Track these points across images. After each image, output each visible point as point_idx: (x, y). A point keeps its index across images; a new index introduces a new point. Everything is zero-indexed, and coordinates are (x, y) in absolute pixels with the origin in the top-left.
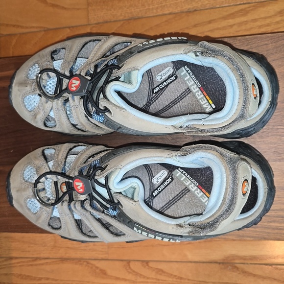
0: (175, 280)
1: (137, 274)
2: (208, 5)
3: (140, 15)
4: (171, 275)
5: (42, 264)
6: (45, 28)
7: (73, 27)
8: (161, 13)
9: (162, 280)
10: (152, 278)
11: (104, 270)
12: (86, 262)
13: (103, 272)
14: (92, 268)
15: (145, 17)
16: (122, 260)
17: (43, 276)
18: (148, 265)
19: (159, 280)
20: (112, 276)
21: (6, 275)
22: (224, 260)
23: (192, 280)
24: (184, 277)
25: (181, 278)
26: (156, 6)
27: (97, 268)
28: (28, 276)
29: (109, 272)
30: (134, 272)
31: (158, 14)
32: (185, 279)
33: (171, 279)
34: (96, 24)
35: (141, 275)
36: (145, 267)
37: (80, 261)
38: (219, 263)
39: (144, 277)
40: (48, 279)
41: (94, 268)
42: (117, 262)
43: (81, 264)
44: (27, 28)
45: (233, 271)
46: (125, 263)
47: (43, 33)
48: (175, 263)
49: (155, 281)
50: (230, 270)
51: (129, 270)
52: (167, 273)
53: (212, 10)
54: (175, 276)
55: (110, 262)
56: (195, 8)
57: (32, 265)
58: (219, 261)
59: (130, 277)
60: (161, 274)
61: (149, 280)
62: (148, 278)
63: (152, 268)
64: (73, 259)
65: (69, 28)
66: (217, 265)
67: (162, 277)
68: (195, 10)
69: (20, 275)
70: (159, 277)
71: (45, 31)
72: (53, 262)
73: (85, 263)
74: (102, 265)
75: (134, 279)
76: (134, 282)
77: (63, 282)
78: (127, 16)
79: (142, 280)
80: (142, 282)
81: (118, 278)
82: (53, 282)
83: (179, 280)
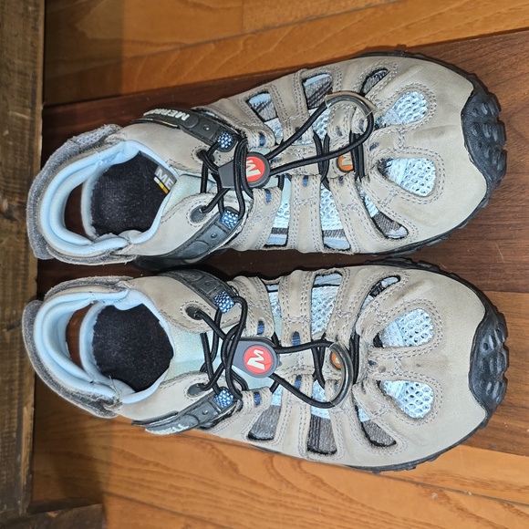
0: (340, 501)
1: (283, 480)
3: (319, 14)
4: (336, 491)
6: (181, 43)
7: (219, 40)
8: (352, 8)
9: (320, 498)
10: (306, 493)
11: (235, 465)
12: (212, 445)
13: (234, 468)
14: (217, 456)
15: (327, 17)
17: (151, 459)
18: (300, 467)
19: (315, 496)
20: (245, 476)
21: (105, 448)
22: (425, 479)
23: (369, 508)
24: (355, 498)
25: (351, 501)
27: (225, 458)
28: (133, 455)
29: (241, 468)
30: (278, 474)
31: (348, 9)
32: (357, 503)
33: (334, 499)
34: (253, 33)
35: (289, 483)
36: (295, 469)
37: (202, 442)
38: (417, 484)
39: (293, 487)
40: (157, 465)
41: (221, 457)
43: (203, 448)
44: (158, 45)
45: (441, 503)
46: (266, 456)
47: (179, 52)
49: (308, 497)
50: (435, 499)
51: (272, 471)
52: (330, 487)
54: (342, 494)
55: (244, 450)
58: (416, 480)
59: (270, 483)
60: (319, 487)
61: (300, 495)
62: (299, 491)
63: (306, 472)
65: (214, 42)
66: (413, 487)
67: (321, 493)
69: (123, 451)
70: (315, 491)
71: (181, 49)
73: (209, 447)
74: (232, 454)
75: (276, 488)
76: (277, 493)
77: (177, 474)
78: (299, 15)
79: (289, 492)
80: (289, 496)
81: (253, 482)
82: (165, 472)
83: (347, 504)
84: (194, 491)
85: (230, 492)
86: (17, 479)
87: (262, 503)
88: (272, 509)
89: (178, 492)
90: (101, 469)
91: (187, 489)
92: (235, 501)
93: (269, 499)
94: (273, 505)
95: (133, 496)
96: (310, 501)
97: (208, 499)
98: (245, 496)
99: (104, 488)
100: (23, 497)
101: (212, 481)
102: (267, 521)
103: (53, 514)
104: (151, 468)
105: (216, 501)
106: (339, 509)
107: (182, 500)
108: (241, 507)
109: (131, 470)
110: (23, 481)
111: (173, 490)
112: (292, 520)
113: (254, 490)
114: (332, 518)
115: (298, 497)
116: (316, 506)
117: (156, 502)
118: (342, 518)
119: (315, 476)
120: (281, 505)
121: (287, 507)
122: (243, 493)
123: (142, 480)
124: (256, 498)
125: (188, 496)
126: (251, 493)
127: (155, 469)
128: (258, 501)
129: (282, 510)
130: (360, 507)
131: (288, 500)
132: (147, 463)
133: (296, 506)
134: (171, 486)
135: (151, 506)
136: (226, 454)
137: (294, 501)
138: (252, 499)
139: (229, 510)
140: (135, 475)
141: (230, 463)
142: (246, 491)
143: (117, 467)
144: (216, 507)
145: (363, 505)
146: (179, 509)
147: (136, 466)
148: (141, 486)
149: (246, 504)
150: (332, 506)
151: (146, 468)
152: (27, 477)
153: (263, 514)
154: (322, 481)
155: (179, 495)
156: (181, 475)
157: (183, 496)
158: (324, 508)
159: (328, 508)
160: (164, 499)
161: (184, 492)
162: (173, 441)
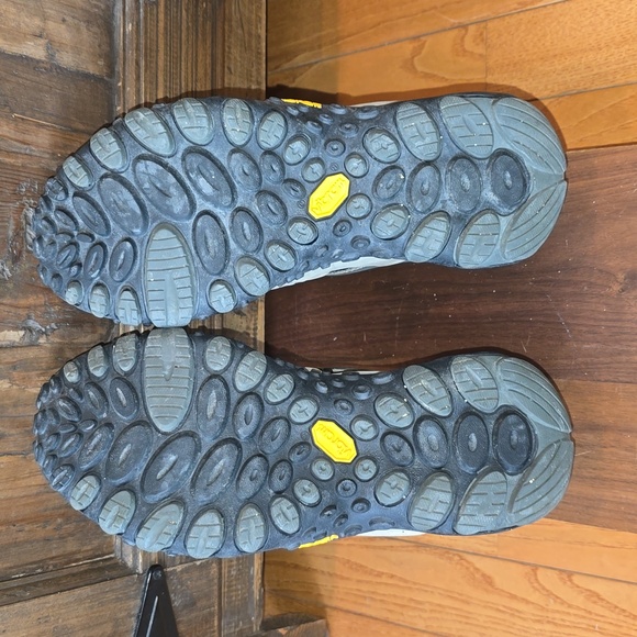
0: (622, 618)
1: (549, 594)
3: (581, 88)
4: (616, 607)
8: (622, 82)
9: (597, 615)
10: (578, 608)
11: (489, 577)
12: (460, 556)
13: (488, 580)
14: (467, 568)
16: (522, 563)
17: (385, 571)
18: (571, 580)
19: (590, 612)
20: (503, 591)
21: (326, 557)
26: (614, 67)
27: (477, 570)
28: (361, 566)
29: (498, 582)
30: (544, 588)
31: (617, 83)
33: (614, 616)
35: (557, 597)
36: (565, 583)
37: (447, 552)
40: (392, 576)
41: (472, 569)
42: (513, 565)
43: (450, 559)
46: (528, 569)
48: (624, 584)
49: (582, 613)
51: (536, 585)
52: (608, 602)
54: (624, 611)
55: (501, 562)
57: (367, 547)
59: (535, 597)
60: (595, 602)
61: (572, 611)
62: (570, 606)
63: (578, 587)
67: (598, 609)
69: (349, 561)
70: (591, 606)
72: (403, 547)
73: (456, 558)
74: (485, 565)
75: (542, 604)
76: (543, 608)
77: (417, 587)
78: (556, 89)
79: (558, 607)
80: (558, 612)
81: (513, 597)
82: (402, 584)
83: (630, 621)
84: (439, 605)
85: (485, 607)
86: (251, 593)
87: (524, 619)
88: (538, 626)
89: (419, 606)
90: (322, 580)
91: (431, 603)
92: (490, 617)
93: (533, 615)
94: (539, 621)
95: (364, 610)
96: (584, 617)
97: (457, 615)
98: (503, 612)
99: (326, 601)
100: (256, 613)
101: (461, 595)
103: (282, 631)
104: (384, 579)
105: (467, 617)
106: (621, 626)
107: (425, 615)
108: (499, 624)
109: (359, 581)
110: (256, 596)
111: (413, 604)
113: (515, 605)
115: (568, 613)
116: (593, 623)
117: (392, 618)
119: (590, 591)
120: (549, 622)
121: (555, 624)
122: (501, 608)
123: (373, 593)
124: (517, 614)
125: (431, 611)
126: (512, 609)
127: (391, 581)
129: (548, 627)
131: (557, 616)
132: (380, 574)
133: (568, 623)
134: (412, 600)
135: (386, 621)
136: (477, 566)
137: (564, 617)
138: (512, 615)
139: (485, 628)
140: (365, 588)
141: (484, 575)
142: (504, 606)
143: (342, 578)
144: (467, 623)
146: (421, 625)
147: (365, 578)
148: (372, 599)
149: (504, 620)
150: (611, 623)
151: (378, 580)
152: (260, 591)
153: (526, 632)
154: (598, 596)
155: (421, 610)
156: (423, 588)
157: (426, 611)
158: (601, 625)
159: (606, 626)
160: (402, 614)
161: (427, 607)
162: (411, 551)
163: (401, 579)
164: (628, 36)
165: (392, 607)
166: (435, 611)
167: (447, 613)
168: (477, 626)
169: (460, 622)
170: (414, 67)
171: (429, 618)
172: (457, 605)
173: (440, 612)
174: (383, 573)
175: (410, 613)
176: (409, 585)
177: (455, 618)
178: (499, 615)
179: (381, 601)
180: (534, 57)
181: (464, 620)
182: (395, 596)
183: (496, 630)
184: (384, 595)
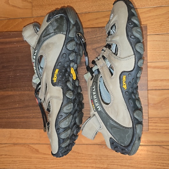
0: (75, 154)
2: (96, 10)
4: (74, 151)
5: (3, 147)
6: (8, 18)
7: (24, 18)
11: (37, 150)
12: (28, 145)
13: (37, 151)
14: (31, 148)
16: (47, 144)
17: (3, 154)
20: (42, 153)
22: (101, 143)
23: (85, 154)
24: (80, 152)
25: (79, 153)
29: (40, 151)
32: (81, 153)
33: (73, 154)
34: (36, 17)
37: (24, 145)
38: (99, 145)
40: (6, 155)
41: (32, 148)
42: (45, 145)
43: (25, 147)
45: (106, 149)
47: (7, 20)
50: (104, 148)
53: (98, 13)
54: (76, 152)
55: (41, 145)
56: (89, 11)
58: (99, 144)
64: (21, 144)
65: (22, 18)
66: (98, 146)
68: (89, 13)
72: (9, 146)
73: (27, 146)
74: (36, 147)
77: (15, 157)
81: (45, 154)
82: (9, 157)
83: (77, 154)
84: (22, 161)
85: (36, 158)
87: (48, 160)
88: (52, 161)
91: (19, 161)
92: (38, 161)
93: (51, 158)
97: (27, 162)
101: (29, 156)
102: (50, 165)
104: (3, 156)
105: (31, 163)
106: (75, 156)
107: (17, 165)
108: (41, 162)
111: (13, 162)
112: (59, 163)
113: (45, 156)
114: (73, 159)
118: (76, 159)
122: (41, 158)
124: (46, 159)
125: (19, 163)
126: (44, 158)
127: (5, 157)
128: (47, 159)
130: (82, 154)
132: (1, 155)
134: (12, 161)
136: (34, 147)
138: (45, 159)
139: (37, 164)
141: (36, 150)
142: (42, 157)
144: (31, 164)
145: (83, 154)
146: (16, 168)
149: (42, 161)
150: (72, 156)
151: (1, 157)
155: (16, 163)
156: (16, 157)
157: (17, 163)
158: (70, 157)
159: (71, 157)
160: (10, 166)
161: (18, 162)
162: (12, 146)
163: (9, 155)
164: (72, 1)
165: (6, 164)
166: (20, 163)
167: (24, 163)
168: (34, 164)
169: (29, 164)
170: (9, 3)
171: (19, 165)
172: (28, 159)
173: (22, 163)
174: (3, 155)
175: (12, 165)
176: (12, 157)
177: (27, 163)
178: (41, 160)
179: (2, 163)
180: (46, 4)
181: (30, 163)
182: (7, 161)
183: (40, 164)
184: (3, 161)
